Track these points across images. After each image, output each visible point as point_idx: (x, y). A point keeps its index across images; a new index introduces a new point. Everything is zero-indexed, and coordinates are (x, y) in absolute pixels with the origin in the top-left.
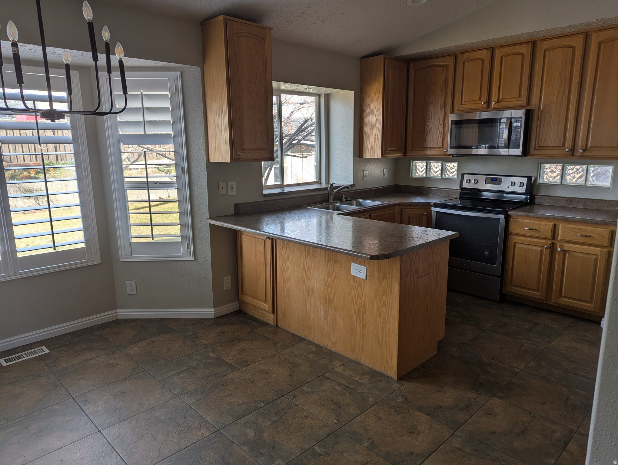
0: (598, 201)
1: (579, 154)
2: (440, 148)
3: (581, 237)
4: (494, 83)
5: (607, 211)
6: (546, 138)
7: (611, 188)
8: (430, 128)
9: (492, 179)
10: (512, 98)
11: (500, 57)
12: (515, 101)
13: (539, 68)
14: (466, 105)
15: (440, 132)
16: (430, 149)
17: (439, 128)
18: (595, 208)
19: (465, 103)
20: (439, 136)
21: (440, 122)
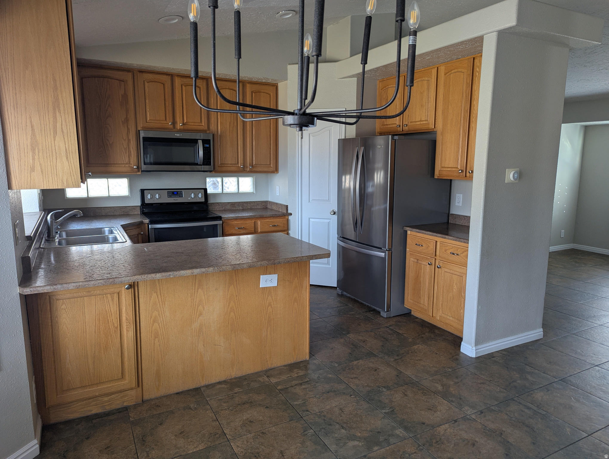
0: (250, 202)
1: (248, 169)
2: (127, 164)
3: (273, 227)
4: (178, 107)
5: (256, 208)
6: (225, 157)
7: (254, 192)
8: (111, 143)
9: (173, 193)
10: (194, 122)
11: (180, 86)
12: (198, 125)
13: (214, 101)
14: (152, 124)
15: (125, 147)
16: (112, 166)
17: (123, 143)
18: (249, 208)
19: (150, 121)
20: (124, 152)
21: (123, 138)
